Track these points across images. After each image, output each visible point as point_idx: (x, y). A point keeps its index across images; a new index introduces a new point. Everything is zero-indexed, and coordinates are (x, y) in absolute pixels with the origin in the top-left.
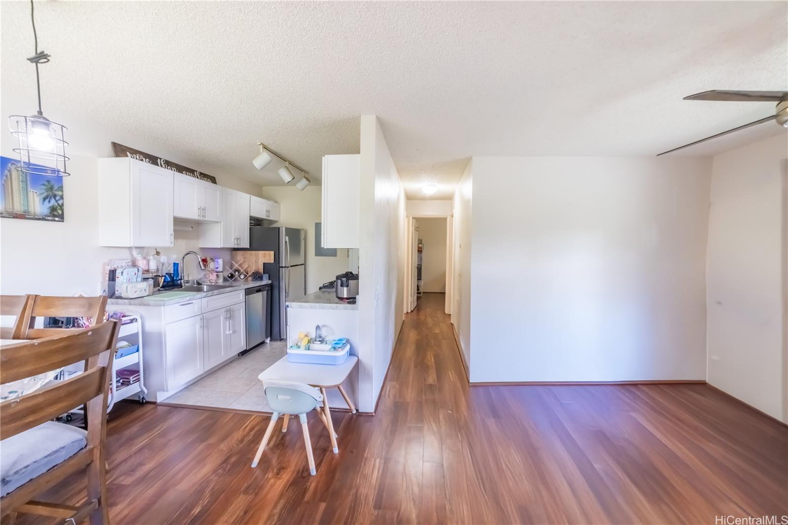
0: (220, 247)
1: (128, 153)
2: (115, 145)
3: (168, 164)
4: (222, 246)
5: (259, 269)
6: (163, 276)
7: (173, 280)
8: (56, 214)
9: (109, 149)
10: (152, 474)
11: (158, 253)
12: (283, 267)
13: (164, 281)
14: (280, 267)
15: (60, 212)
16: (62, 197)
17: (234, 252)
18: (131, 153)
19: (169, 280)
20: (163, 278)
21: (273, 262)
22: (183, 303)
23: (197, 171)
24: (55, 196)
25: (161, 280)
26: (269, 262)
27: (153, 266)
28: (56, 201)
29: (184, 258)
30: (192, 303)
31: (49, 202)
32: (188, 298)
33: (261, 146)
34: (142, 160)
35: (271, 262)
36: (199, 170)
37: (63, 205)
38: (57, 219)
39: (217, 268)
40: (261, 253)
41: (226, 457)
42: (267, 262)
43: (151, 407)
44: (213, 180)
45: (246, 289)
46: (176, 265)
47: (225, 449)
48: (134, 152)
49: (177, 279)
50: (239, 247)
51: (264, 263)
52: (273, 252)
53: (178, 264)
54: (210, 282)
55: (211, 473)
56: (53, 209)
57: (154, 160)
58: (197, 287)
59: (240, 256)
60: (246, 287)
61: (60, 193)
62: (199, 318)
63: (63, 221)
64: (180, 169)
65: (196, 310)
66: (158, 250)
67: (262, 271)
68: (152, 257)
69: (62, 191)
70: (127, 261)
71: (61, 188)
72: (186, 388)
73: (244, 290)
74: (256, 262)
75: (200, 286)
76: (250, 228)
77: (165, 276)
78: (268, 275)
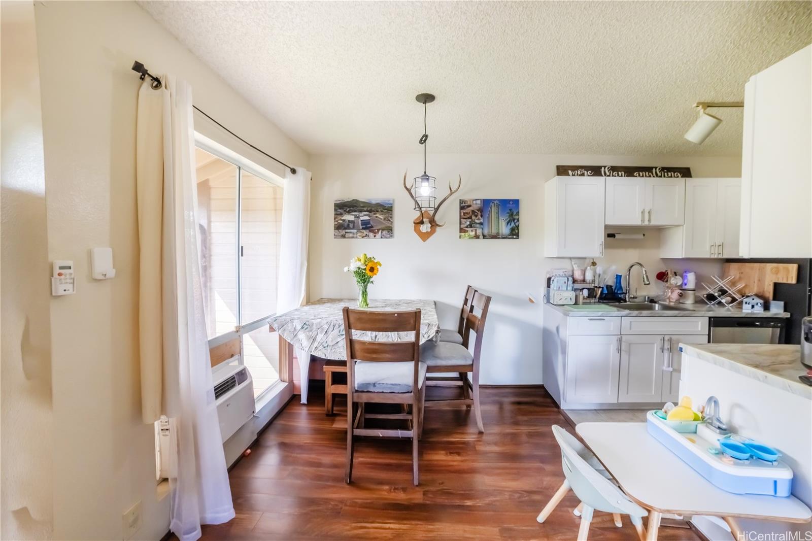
0: (681, 258)
1: (570, 172)
2: (558, 168)
3: (614, 169)
4: (684, 257)
6: (600, 287)
7: (612, 293)
8: (514, 233)
9: (554, 170)
11: (594, 264)
13: (602, 293)
15: (517, 231)
16: (518, 220)
17: (727, 264)
18: (573, 170)
19: (606, 292)
20: (601, 289)
21: (794, 283)
22: (592, 318)
23: (656, 168)
24: (514, 220)
25: (599, 292)
26: (786, 282)
27: (589, 276)
28: (515, 224)
29: (630, 270)
30: (604, 320)
31: (510, 225)
32: (600, 314)
33: (701, 107)
34: (583, 175)
35: (790, 282)
36: (660, 164)
37: (518, 225)
38: (515, 237)
39: (686, 284)
40: (770, 266)
42: (782, 282)
44: (686, 173)
45: (710, 318)
46: (619, 277)
48: (575, 168)
49: (619, 292)
51: (775, 283)
52: (796, 265)
53: (621, 276)
54: (670, 302)
56: (512, 230)
57: (596, 171)
58: (648, 305)
59: (734, 270)
60: (711, 314)
61: (517, 217)
62: (616, 339)
63: (518, 238)
64: (630, 171)
65: (612, 329)
66: (593, 261)
68: (587, 268)
69: (518, 215)
70: (564, 270)
71: (518, 214)
73: (708, 318)
74: (759, 280)
75: (651, 304)
77: (603, 288)
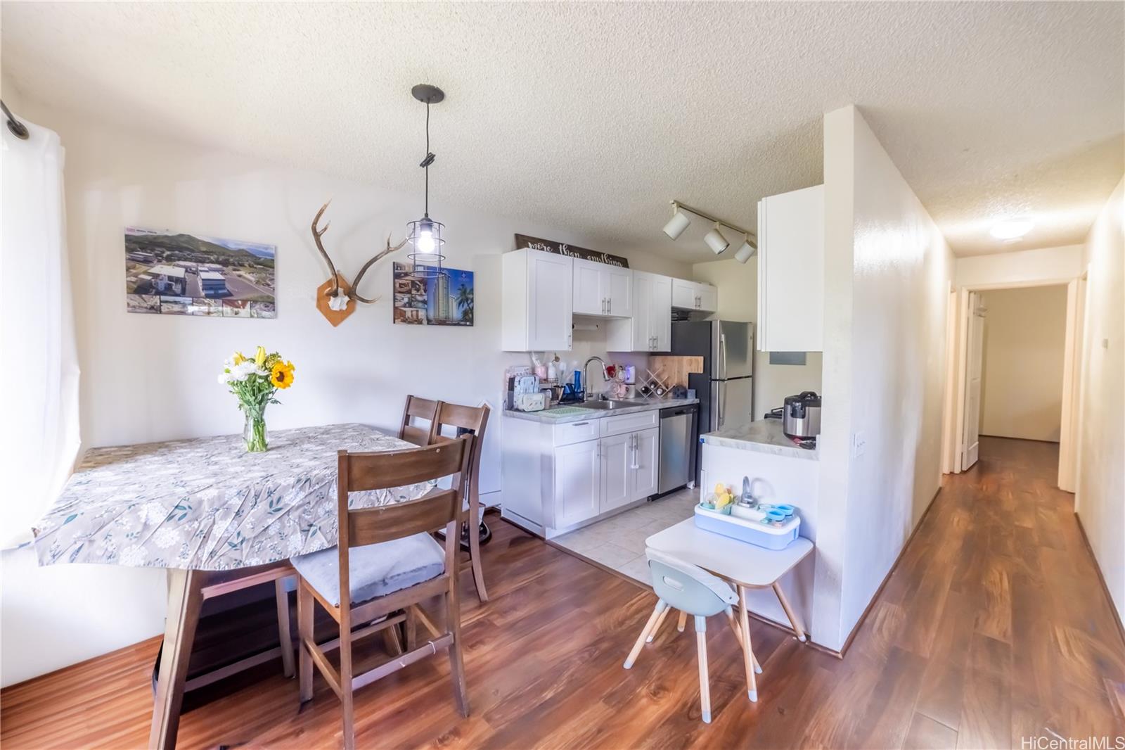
0: (630, 351)
1: (529, 244)
2: (517, 236)
3: (572, 249)
4: (632, 350)
5: (682, 381)
6: (562, 387)
7: (573, 392)
8: (468, 318)
9: (511, 241)
10: (520, 624)
11: (557, 359)
12: (716, 380)
13: (564, 393)
14: (712, 380)
15: (470, 316)
16: (472, 301)
17: (653, 357)
18: (532, 243)
19: (569, 392)
20: (563, 389)
21: (702, 372)
22: (576, 423)
23: (604, 254)
24: (467, 300)
25: (561, 392)
26: (696, 372)
27: (552, 375)
28: (468, 305)
29: (587, 365)
30: (587, 423)
31: (463, 306)
32: (583, 417)
33: (675, 204)
34: (543, 249)
35: (699, 372)
36: (607, 252)
37: (473, 308)
38: (468, 323)
39: (628, 379)
40: (686, 359)
41: (597, 638)
42: (693, 372)
43: (538, 542)
44: (624, 263)
45: (660, 410)
46: (577, 374)
47: (599, 626)
48: (535, 241)
49: (579, 391)
50: (655, 350)
51: (689, 374)
52: (702, 358)
53: (580, 372)
54: (619, 397)
55: (575, 652)
56: (465, 313)
57: (554, 247)
58: (601, 403)
59: (658, 363)
60: (661, 406)
61: (470, 296)
62: (596, 444)
63: (472, 326)
64: (585, 254)
65: (593, 433)
66: (557, 355)
67: (686, 385)
68: (550, 364)
69: (473, 294)
70: (526, 368)
71: (472, 291)
72: (578, 530)
73: (658, 411)
74: (678, 372)
75: (605, 401)
76: (672, 324)
77: (565, 387)
78: (694, 391)
